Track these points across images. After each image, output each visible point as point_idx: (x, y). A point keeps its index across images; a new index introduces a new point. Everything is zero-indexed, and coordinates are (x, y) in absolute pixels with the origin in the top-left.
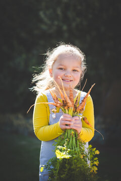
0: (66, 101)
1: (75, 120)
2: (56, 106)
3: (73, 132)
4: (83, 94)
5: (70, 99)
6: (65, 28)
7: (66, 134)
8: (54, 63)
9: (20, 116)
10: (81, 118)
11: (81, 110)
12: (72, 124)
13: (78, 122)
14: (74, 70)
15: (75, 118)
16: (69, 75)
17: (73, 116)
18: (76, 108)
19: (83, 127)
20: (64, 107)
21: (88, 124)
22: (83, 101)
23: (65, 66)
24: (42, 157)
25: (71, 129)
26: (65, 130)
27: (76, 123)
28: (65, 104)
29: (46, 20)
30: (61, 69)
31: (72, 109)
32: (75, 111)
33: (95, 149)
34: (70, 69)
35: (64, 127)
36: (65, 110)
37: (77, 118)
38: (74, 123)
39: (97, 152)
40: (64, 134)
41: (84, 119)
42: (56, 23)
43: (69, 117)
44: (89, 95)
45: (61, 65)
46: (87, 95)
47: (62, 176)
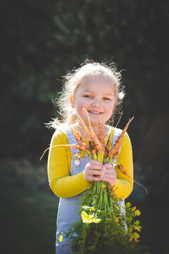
0: (93, 142)
1: (107, 168)
2: (80, 150)
3: (104, 186)
4: (118, 131)
5: (99, 139)
6: (89, 39)
7: (95, 188)
8: (77, 88)
9: (27, 163)
10: (115, 165)
11: (114, 154)
12: (102, 174)
13: (111, 171)
14: (105, 99)
15: (107, 166)
16: (98, 105)
17: (104, 163)
18: (107, 151)
19: (117, 178)
20: (91, 151)
21: (125, 173)
22: (117, 142)
23: (92, 93)
24: (60, 221)
25: (101, 181)
26: (93, 183)
27: (107, 173)
28: (92, 146)
29: (62, 27)
30: (87, 96)
31: (102, 154)
32: (106, 156)
33: (135, 208)
34: (99, 97)
35: (92, 178)
36: (92, 154)
37: (110, 166)
38: (106, 173)
39: (138, 213)
40: (92, 188)
41: (119, 167)
42: (77, 32)
43: (98, 164)
44: (126, 133)
45: (88, 91)
46: (123, 133)
47: (90, 248)
